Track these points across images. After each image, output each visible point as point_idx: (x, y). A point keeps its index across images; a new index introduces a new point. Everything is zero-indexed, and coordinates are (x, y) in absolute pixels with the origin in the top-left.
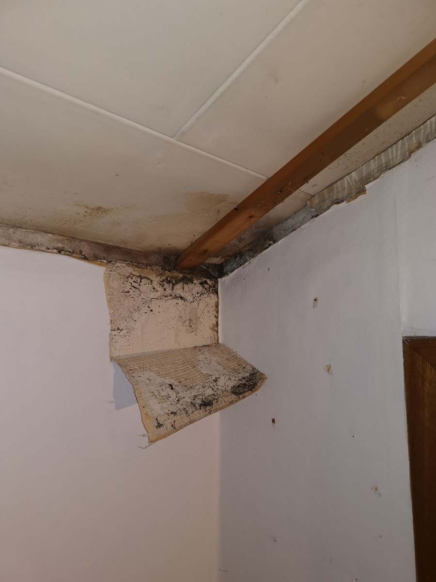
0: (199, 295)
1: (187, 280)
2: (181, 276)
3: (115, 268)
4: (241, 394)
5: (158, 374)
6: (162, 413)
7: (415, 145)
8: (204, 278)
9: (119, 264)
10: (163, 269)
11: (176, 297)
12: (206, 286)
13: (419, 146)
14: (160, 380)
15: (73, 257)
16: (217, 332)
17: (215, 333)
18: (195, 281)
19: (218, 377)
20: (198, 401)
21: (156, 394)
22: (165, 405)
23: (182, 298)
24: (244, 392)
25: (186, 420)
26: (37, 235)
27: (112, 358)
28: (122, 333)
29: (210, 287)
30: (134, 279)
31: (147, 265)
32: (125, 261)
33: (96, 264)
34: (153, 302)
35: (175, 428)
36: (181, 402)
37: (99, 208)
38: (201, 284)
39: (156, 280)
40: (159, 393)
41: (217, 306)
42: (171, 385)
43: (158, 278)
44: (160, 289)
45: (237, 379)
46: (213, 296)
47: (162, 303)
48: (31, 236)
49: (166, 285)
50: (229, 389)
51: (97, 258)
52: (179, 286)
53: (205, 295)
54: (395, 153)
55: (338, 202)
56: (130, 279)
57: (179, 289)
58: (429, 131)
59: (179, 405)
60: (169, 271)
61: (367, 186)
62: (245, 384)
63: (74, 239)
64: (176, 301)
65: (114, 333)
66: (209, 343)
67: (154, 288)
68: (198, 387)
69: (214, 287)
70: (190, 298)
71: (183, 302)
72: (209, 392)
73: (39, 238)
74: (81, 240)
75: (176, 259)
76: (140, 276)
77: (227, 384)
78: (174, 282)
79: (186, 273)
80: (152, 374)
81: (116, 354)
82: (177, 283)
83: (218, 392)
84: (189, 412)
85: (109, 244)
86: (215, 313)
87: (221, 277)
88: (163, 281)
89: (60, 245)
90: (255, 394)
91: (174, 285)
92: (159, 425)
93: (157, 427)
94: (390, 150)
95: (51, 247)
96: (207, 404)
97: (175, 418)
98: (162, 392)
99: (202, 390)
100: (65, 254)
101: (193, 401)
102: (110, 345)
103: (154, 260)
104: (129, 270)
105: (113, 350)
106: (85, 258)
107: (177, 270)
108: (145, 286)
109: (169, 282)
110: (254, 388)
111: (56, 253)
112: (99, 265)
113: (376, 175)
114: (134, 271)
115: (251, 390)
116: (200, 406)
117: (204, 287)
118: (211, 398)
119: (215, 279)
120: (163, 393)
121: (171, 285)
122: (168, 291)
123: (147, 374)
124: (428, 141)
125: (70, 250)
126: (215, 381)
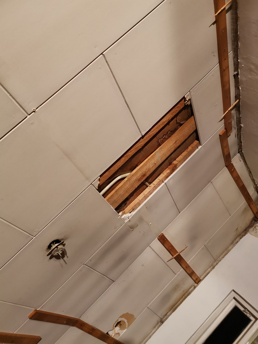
3: (250, 231)
26: (236, 240)
30: (254, 229)
31: (253, 225)
32: (250, 228)
37: (236, 229)
51: (246, 233)
74: (241, 234)
76: (255, 227)
103: (253, 222)
106: (245, 235)
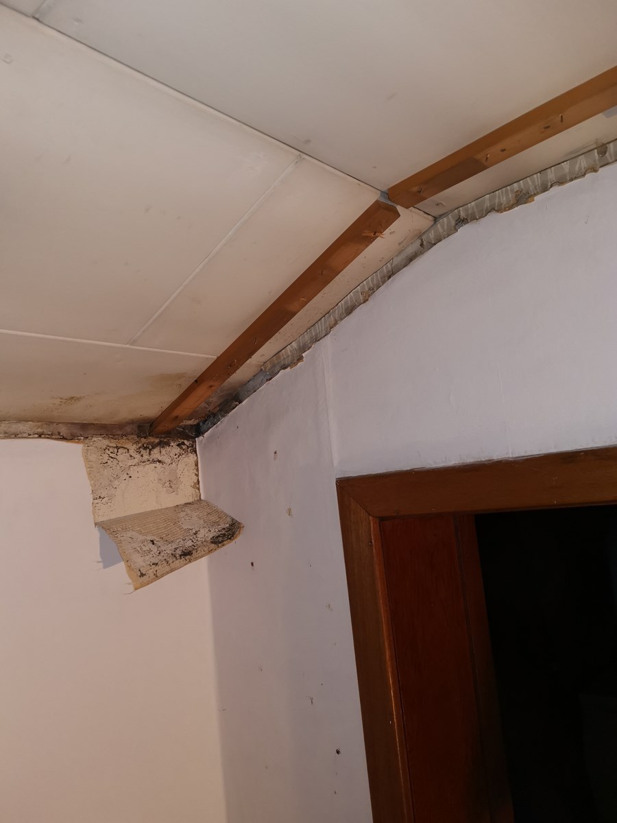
0: (177, 456)
1: (163, 444)
2: (157, 441)
3: (92, 443)
4: (220, 543)
5: (140, 532)
6: (144, 564)
7: (333, 322)
8: (181, 439)
9: (95, 439)
10: (138, 437)
11: (154, 461)
12: (184, 447)
13: (336, 323)
14: (141, 538)
15: (52, 439)
16: (199, 489)
17: (197, 490)
18: (172, 444)
19: (197, 530)
20: (179, 552)
21: (139, 549)
22: (147, 558)
23: (160, 461)
24: (223, 541)
25: (167, 568)
26: (19, 425)
27: (96, 524)
28: (104, 501)
29: (188, 447)
30: (111, 450)
31: (122, 436)
32: (101, 435)
33: (74, 442)
34: (131, 469)
35: (157, 577)
36: (162, 554)
37: (72, 398)
38: (178, 445)
39: (133, 448)
40: (141, 549)
41: (197, 465)
42: (152, 541)
43: (135, 445)
44: (138, 456)
45: (217, 530)
46: (192, 457)
47: (140, 468)
48: (14, 426)
49: (143, 452)
50: (209, 539)
51: (75, 436)
52: (156, 451)
53: (184, 456)
54: (320, 327)
55: (284, 367)
56: (107, 450)
57: (156, 454)
58: (341, 312)
59: (160, 557)
60: (145, 438)
61: (304, 355)
62: (224, 534)
63: (52, 423)
64: (154, 465)
65: (96, 501)
66: (191, 500)
67: (131, 456)
68: (178, 541)
69: (192, 446)
70: (168, 460)
71: (161, 465)
72: (189, 543)
73: (22, 427)
74: (58, 424)
75: (151, 426)
76: (117, 447)
77: (206, 535)
78: (150, 447)
79: (161, 438)
80: (134, 533)
81: (100, 519)
82: (153, 448)
83: (198, 543)
84: (170, 562)
85: (85, 422)
86: (195, 471)
87: (198, 437)
88: (140, 448)
89: (40, 430)
90: (234, 542)
91: (150, 450)
92: (142, 575)
93: (140, 576)
94: (316, 325)
95: (32, 433)
96: (187, 554)
97: (157, 568)
98: (143, 547)
99: (182, 542)
100: (45, 438)
101: (174, 553)
102: (94, 513)
103: (129, 430)
104: (106, 442)
105: (97, 516)
106: (64, 439)
107: (152, 436)
108: (122, 455)
109: (145, 448)
110: (233, 536)
111: (37, 438)
112: (77, 443)
113: (310, 345)
114: (111, 442)
115: (230, 539)
116: (181, 556)
117: (181, 448)
118: (190, 549)
119: (193, 439)
120: (144, 549)
121: (148, 450)
122: (146, 457)
123: (130, 534)
124: (341, 319)
125: (49, 433)
126: (195, 534)
